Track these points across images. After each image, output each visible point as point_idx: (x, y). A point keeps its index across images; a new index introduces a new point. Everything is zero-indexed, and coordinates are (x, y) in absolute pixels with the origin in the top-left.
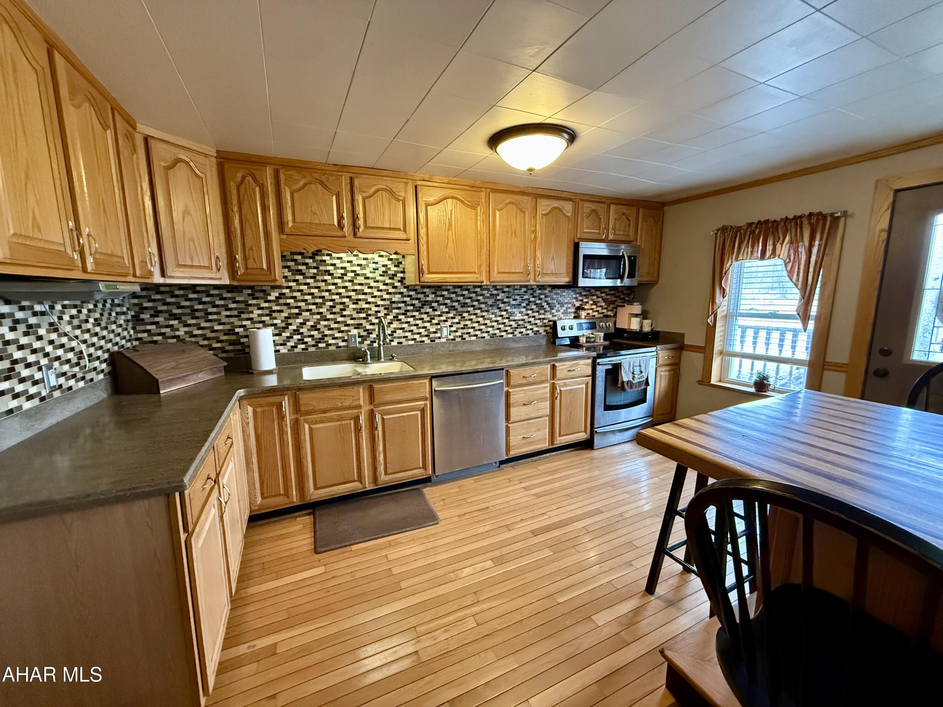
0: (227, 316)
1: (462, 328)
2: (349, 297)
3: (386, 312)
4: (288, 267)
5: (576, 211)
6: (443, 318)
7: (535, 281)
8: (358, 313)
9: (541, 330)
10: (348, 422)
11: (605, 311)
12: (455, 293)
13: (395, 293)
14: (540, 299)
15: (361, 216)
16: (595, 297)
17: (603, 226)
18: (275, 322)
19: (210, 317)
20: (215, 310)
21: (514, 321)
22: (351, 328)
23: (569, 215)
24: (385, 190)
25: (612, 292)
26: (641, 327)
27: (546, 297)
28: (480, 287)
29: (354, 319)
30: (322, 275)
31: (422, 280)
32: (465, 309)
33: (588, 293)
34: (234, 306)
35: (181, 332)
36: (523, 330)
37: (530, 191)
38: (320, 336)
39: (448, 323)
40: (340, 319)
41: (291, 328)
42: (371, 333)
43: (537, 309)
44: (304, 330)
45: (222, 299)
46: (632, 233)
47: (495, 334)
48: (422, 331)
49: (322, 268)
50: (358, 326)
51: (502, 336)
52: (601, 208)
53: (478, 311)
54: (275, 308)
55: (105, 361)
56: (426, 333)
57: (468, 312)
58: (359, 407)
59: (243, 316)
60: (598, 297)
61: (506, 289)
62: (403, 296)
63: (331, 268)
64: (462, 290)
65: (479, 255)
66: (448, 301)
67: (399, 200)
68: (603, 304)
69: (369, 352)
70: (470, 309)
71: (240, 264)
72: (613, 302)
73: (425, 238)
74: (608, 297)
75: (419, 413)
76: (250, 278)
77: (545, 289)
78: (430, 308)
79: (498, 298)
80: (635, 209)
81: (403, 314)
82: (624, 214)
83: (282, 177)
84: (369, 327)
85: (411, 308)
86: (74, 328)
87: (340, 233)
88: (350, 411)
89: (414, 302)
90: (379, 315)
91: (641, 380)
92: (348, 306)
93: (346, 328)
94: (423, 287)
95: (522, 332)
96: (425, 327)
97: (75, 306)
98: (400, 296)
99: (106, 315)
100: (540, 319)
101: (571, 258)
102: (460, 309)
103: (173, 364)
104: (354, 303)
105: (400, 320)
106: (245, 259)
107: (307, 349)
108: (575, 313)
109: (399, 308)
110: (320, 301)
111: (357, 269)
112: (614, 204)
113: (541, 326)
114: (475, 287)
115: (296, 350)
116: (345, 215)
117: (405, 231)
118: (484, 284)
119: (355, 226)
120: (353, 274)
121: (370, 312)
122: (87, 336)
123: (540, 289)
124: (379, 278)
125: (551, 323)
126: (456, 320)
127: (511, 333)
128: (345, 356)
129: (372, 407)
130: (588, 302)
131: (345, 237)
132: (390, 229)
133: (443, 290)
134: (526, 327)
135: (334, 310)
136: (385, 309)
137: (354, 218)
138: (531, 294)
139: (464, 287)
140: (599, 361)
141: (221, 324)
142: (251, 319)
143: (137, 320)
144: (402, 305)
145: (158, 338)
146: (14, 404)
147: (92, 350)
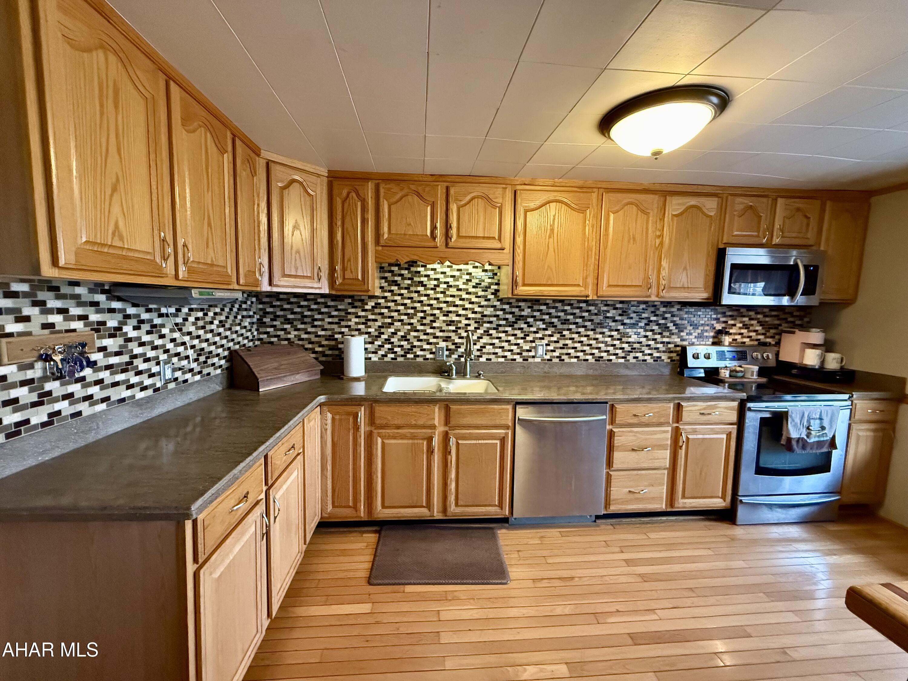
0: (330, 323)
1: (561, 348)
2: (440, 309)
3: (476, 325)
4: (385, 278)
5: (722, 209)
6: (539, 335)
7: (657, 296)
8: (447, 325)
9: (664, 357)
10: (421, 441)
11: (761, 337)
12: (556, 308)
13: (487, 306)
14: (666, 319)
15: (454, 225)
16: (746, 319)
17: (764, 226)
18: (370, 330)
19: (316, 323)
20: (320, 317)
21: (627, 343)
22: (440, 340)
23: (712, 214)
24: (482, 197)
25: (774, 313)
26: (823, 362)
27: (673, 316)
28: (586, 302)
29: (443, 331)
30: (417, 286)
31: (515, 292)
32: (566, 327)
33: (735, 313)
34: (335, 313)
35: (291, 336)
36: (639, 355)
37: (658, 188)
38: (409, 347)
39: (545, 342)
40: (429, 331)
41: (384, 337)
42: (460, 347)
43: (660, 331)
44: (394, 340)
45: (327, 306)
46: (811, 235)
47: (602, 357)
48: (514, 348)
49: (416, 279)
50: (447, 339)
51: (611, 360)
52: (762, 204)
53: (582, 330)
54: (371, 317)
55: (225, 357)
56: (518, 351)
57: (569, 330)
58: (433, 427)
59: (343, 323)
60: (751, 319)
61: (618, 306)
62: (496, 310)
63: (424, 279)
64: (564, 305)
65: (586, 265)
66: (546, 317)
67: (494, 207)
68: (759, 328)
69: (454, 367)
70: (573, 327)
71: (338, 274)
72: (776, 327)
73: (521, 247)
74: (767, 319)
75: (498, 442)
76: (346, 287)
77: (673, 306)
78: (525, 323)
79: (608, 315)
80: (818, 203)
81: (494, 329)
82: (798, 209)
83: (382, 191)
84: (457, 340)
85: (504, 322)
86: (197, 328)
87: (432, 244)
88: (424, 431)
89: (507, 316)
90: (469, 328)
91: (822, 439)
92: (438, 318)
93: (435, 340)
94: (518, 300)
95: (637, 358)
96: (518, 344)
97: (202, 310)
98: (492, 309)
99: (231, 317)
100: (662, 343)
101: (712, 268)
102: (560, 326)
103: (276, 365)
104: (444, 315)
105: (491, 335)
106: (344, 269)
107: (396, 359)
108: (714, 337)
109: (491, 322)
110: (412, 311)
111: (450, 280)
112: (782, 197)
113: (664, 352)
114: (579, 301)
115: (386, 359)
116: (438, 225)
117: (500, 239)
118: (590, 298)
119: (447, 236)
120: (445, 286)
121: (459, 325)
122: (209, 336)
123: (664, 307)
124: (471, 290)
125: (679, 349)
126: (554, 339)
127: (623, 358)
128: (430, 368)
129: (447, 429)
130: (734, 325)
131: (437, 247)
132: (484, 238)
133: (541, 304)
134: (643, 352)
135: (425, 321)
136: (476, 322)
137: (447, 227)
138: (652, 312)
139: (566, 302)
140: (750, 405)
141: (323, 330)
142: (349, 327)
143: (261, 323)
144: (494, 319)
145: (274, 340)
146: (127, 393)
147: (213, 348)
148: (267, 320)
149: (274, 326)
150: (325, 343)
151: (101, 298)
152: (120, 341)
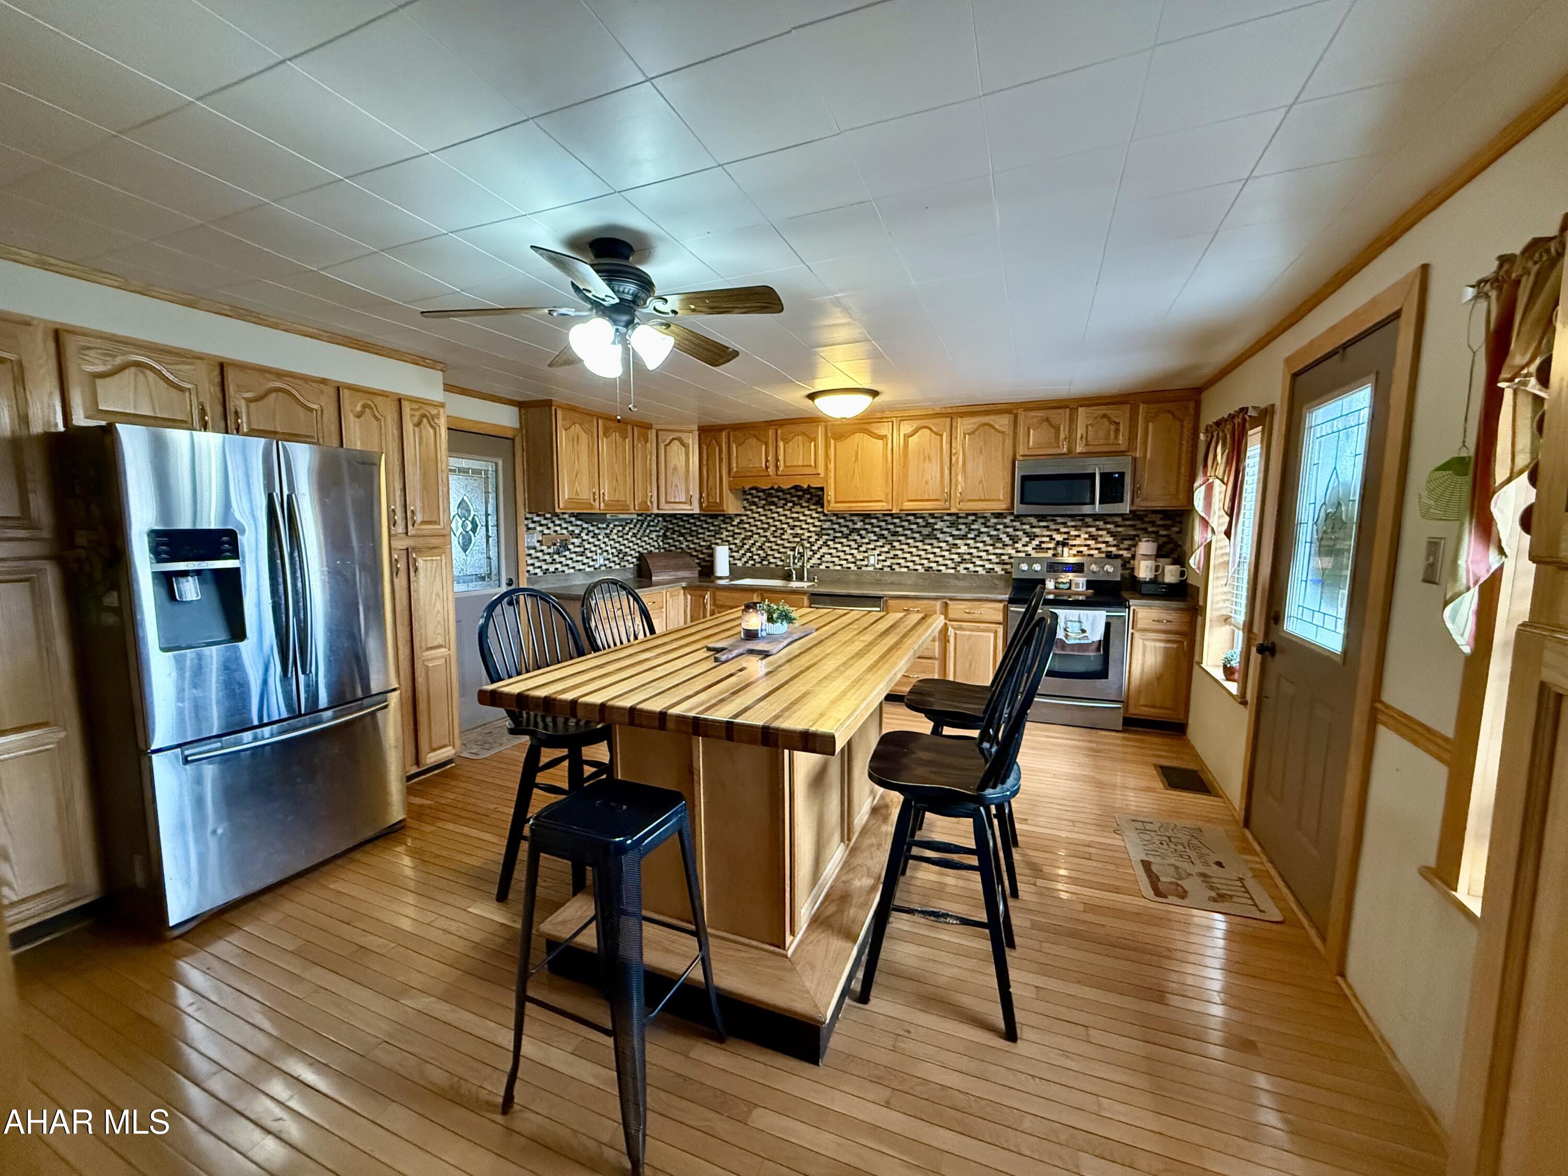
0: (708, 536)
1: (892, 558)
2: (788, 523)
3: (817, 537)
4: (747, 500)
5: (1016, 424)
8: (794, 537)
13: (825, 521)
15: (781, 458)
16: (1093, 530)
17: (1062, 436)
18: (736, 541)
19: (700, 536)
20: (702, 531)
21: (957, 554)
22: (788, 550)
23: (1005, 429)
24: (801, 435)
25: (1128, 523)
29: (791, 542)
30: (770, 505)
31: (829, 509)
32: (895, 538)
33: (1079, 523)
34: (712, 528)
35: (683, 546)
38: (764, 555)
39: (877, 552)
40: (780, 542)
41: (746, 547)
44: (753, 549)
45: (707, 523)
46: (1122, 440)
47: (932, 568)
48: (849, 557)
49: (769, 499)
50: (793, 549)
51: (941, 571)
52: (1060, 416)
53: (911, 541)
54: (737, 531)
55: (635, 556)
56: (853, 560)
57: (899, 541)
59: (718, 536)
60: (1098, 529)
62: (833, 523)
63: (775, 499)
65: (887, 483)
66: (877, 530)
67: (811, 441)
68: (1110, 539)
69: (794, 572)
70: (902, 538)
71: (705, 499)
73: (833, 472)
74: (1119, 529)
76: (713, 508)
78: (859, 535)
80: (1128, 407)
81: (832, 540)
82: (1104, 416)
83: (732, 438)
85: (839, 535)
87: (766, 474)
89: (843, 529)
90: (811, 540)
93: (784, 550)
95: (968, 568)
96: (852, 554)
99: (642, 531)
100: (995, 554)
101: (1009, 481)
102: (890, 538)
103: (665, 564)
105: (829, 545)
106: (708, 495)
109: (828, 535)
110: (766, 526)
112: (1083, 406)
115: (746, 564)
116: (770, 459)
117: (816, 466)
118: (894, 512)
119: (777, 466)
121: (803, 537)
122: (626, 542)
125: (1012, 560)
127: (953, 568)
128: (780, 573)
130: (1079, 536)
131: (771, 476)
132: (803, 466)
133: (872, 518)
134: (974, 563)
135: (776, 534)
137: (777, 460)
138: (982, 524)
141: (705, 541)
142: (721, 539)
143: (665, 536)
144: (831, 532)
145: (673, 548)
146: (582, 567)
147: (628, 550)
148: (668, 534)
149: (673, 539)
150: (705, 551)
151: (573, 519)
152: (580, 540)
